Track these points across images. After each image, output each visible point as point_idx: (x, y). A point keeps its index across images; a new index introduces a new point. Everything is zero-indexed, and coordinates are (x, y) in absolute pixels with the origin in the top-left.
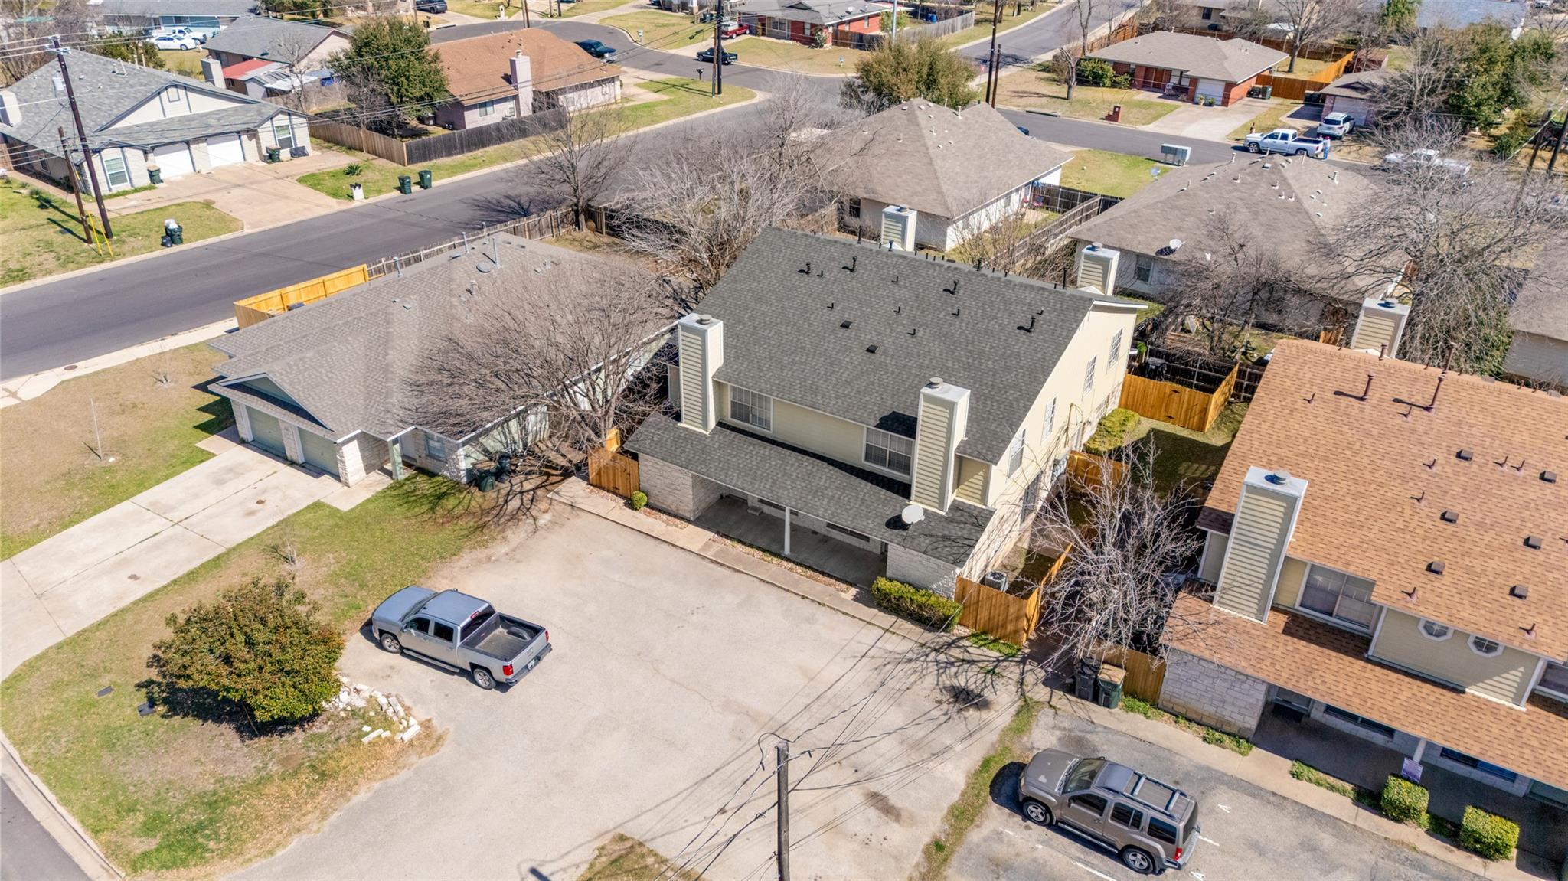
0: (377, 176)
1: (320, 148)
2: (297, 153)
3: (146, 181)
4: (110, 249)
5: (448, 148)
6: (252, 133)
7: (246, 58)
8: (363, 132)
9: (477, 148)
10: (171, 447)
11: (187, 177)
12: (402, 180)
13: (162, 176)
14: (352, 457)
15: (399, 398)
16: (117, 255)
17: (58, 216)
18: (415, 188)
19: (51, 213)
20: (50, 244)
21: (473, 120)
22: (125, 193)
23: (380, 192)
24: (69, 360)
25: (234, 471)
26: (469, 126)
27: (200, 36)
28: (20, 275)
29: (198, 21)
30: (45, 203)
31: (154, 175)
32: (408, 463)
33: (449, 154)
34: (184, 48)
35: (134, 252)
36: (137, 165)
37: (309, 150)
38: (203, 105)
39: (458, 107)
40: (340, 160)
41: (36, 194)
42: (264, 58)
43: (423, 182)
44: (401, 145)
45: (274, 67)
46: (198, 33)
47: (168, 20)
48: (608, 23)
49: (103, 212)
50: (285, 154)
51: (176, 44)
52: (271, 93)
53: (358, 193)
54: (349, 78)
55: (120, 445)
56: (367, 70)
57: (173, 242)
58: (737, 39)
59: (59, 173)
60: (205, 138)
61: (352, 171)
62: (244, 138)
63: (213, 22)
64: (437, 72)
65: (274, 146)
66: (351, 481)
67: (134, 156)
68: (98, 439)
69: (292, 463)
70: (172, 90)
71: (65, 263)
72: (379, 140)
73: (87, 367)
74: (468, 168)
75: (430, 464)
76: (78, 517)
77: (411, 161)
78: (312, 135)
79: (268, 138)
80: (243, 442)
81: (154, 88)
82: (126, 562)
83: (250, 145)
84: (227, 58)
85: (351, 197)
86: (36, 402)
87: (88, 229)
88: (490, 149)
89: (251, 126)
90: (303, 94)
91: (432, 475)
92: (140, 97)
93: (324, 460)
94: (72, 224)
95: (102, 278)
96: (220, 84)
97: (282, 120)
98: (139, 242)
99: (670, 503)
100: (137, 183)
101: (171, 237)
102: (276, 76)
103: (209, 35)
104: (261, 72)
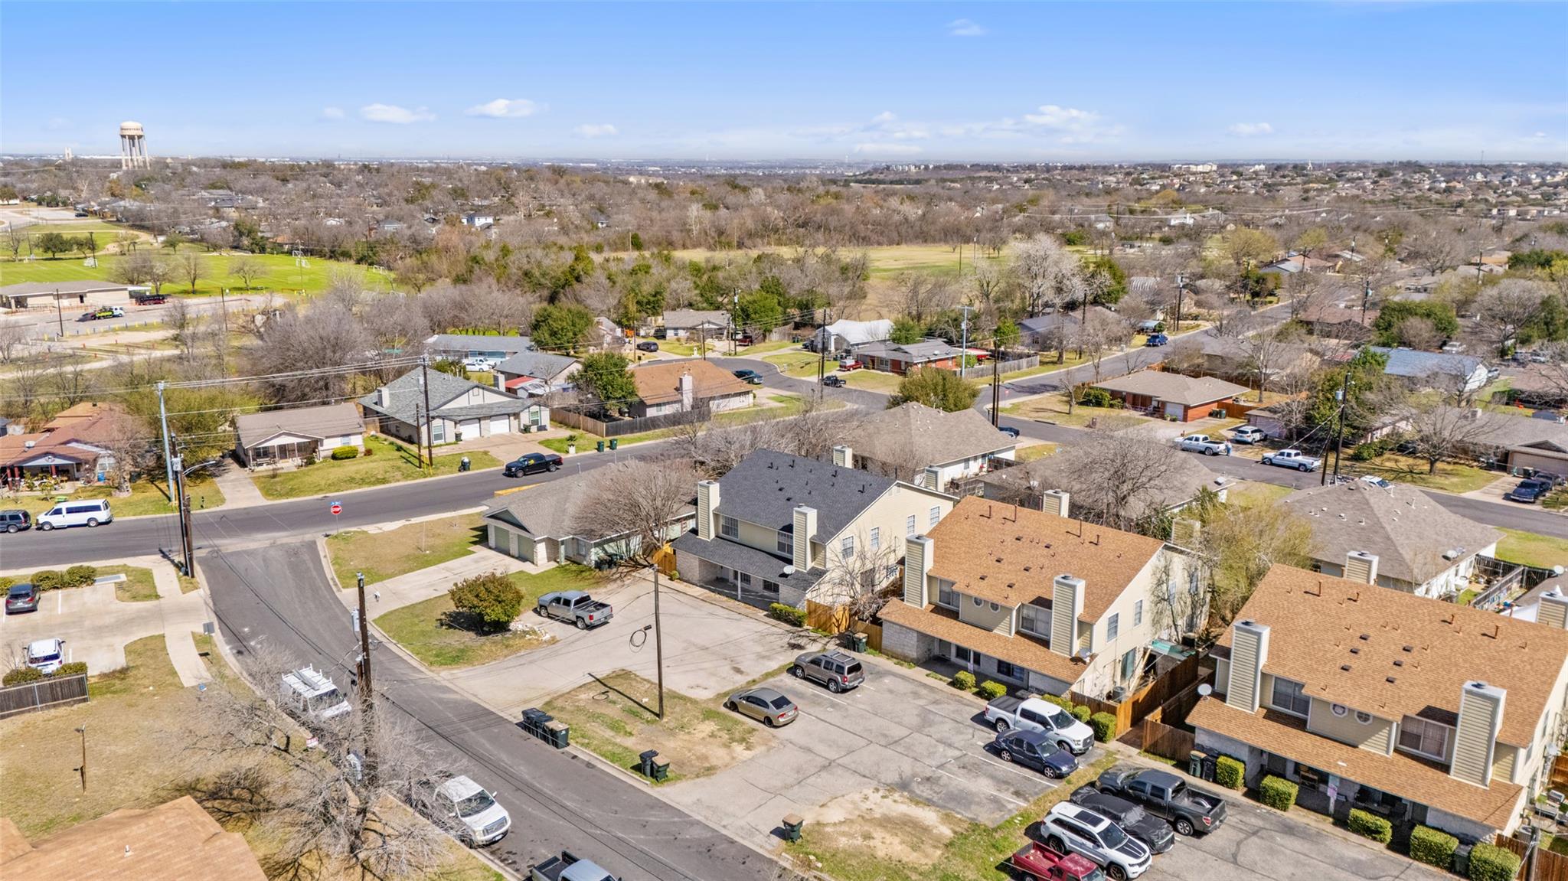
0: (586, 442)
1: (556, 427)
2: (542, 428)
3: (454, 440)
4: (431, 471)
5: (632, 428)
6: (516, 415)
7: (519, 376)
8: (582, 417)
9: (650, 429)
10: (456, 549)
11: (476, 439)
12: (599, 444)
13: (462, 437)
14: (541, 550)
15: (568, 523)
16: (434, 475)
17: (407, 455)
18: (607, 450)
19: (403, 453)
20: (399, 468)
21: (651, 413)
22: (441, 445)
23: (585, 450)
24: (407, 517)
25: (484, 558)
26: (648, 415)
27: (492, 363)
28: (384, 481)
29: (492, 354)
30: (400, 448)
31: (458, 437)
32: (567, 558)
33: (632, 432)
34: (481, 371)
35: (443, 473)
36: (450, 429)
37: (548, 427)
38: (491, 398)
39: (642, 406)
40: (565, 433)
41: (392, 443)
42: (531, 376)
43: (612, 446)
44: (602, 426)
45: (536, 381)
46: (492, 361)
47: (474, 354)
48: (767, 360)
49: (430, 454)
50: (534, 429)
51: (477, 368)
52: (531, 395)
53: (572, 450)
54: (578, 387)
55: (431, 548)
56: (589, 382)
57: (465, 470)
58: (853, 372)
59: (405, 434)
60: (490, 417)
61: (571, 438)
62: (512, 418)
63: (502, 354)
64: (632, 383)
65: (528, 423)
66: (539, 563)
67: (449, 424)
68: (423, 545)
69: (513, 557)
70: (476, 389)
71: (406, 477)
72: (590, 422)
73: (415, 520)
74: (641, 439)
75: (578, 559)
76: (411, 570)
77: (607, 435)
78: (551, 420)
79: (525, 418)
80: (490, 548)
81: (466, 389)
82: (432, 585)
83: (514, 422)
84: (510, 376)
85: (567, 452)
86: (392, 532)
87: (421, 462)
88: (658, 431)
89: (517, 411)
90: (550, 397)
91: (579, 564)
92: (458, 392)
93: (528, 555)
94: (411, 459)
95: (425, 485)
96: (502, 388)
97: (535, 408)
98: (447, 469)
99: (688, 576)
100: (448, 441)
101: (464, 467)
102: (536, 386)
103: (498, 363)
104: (527, 384)
